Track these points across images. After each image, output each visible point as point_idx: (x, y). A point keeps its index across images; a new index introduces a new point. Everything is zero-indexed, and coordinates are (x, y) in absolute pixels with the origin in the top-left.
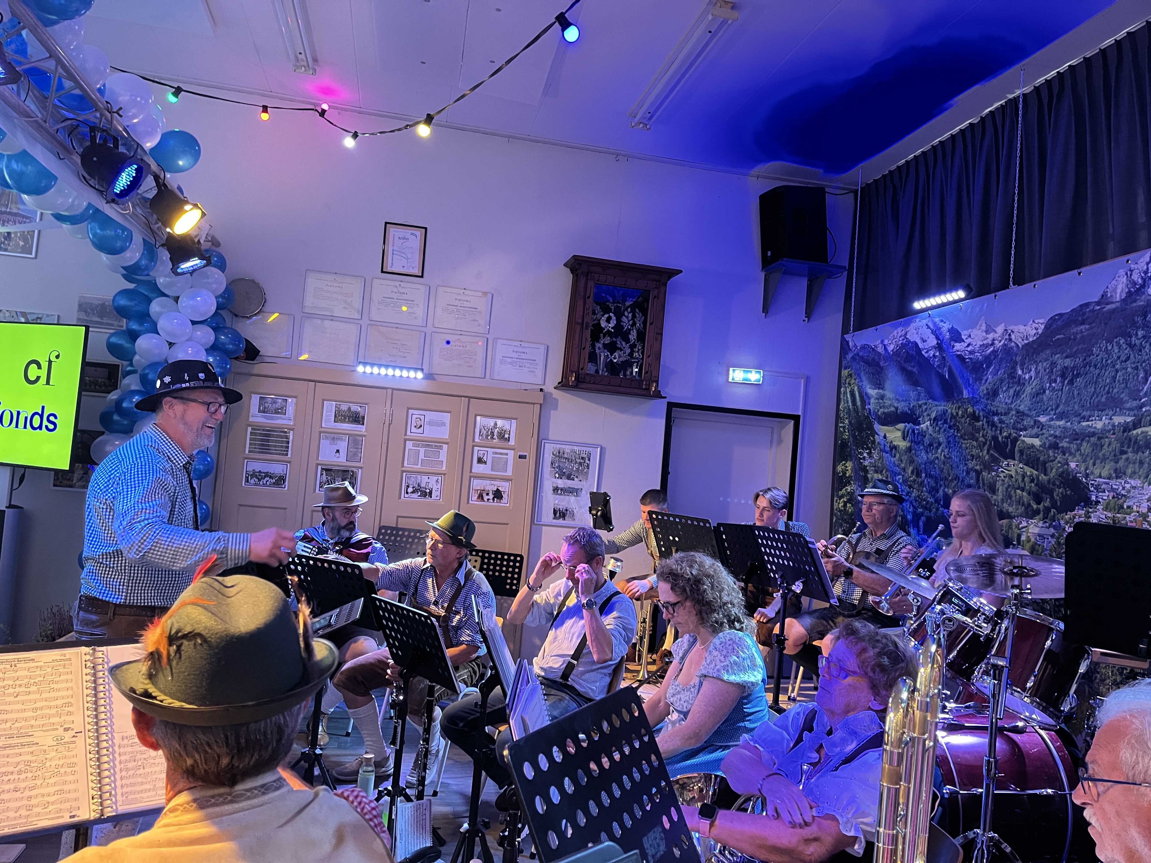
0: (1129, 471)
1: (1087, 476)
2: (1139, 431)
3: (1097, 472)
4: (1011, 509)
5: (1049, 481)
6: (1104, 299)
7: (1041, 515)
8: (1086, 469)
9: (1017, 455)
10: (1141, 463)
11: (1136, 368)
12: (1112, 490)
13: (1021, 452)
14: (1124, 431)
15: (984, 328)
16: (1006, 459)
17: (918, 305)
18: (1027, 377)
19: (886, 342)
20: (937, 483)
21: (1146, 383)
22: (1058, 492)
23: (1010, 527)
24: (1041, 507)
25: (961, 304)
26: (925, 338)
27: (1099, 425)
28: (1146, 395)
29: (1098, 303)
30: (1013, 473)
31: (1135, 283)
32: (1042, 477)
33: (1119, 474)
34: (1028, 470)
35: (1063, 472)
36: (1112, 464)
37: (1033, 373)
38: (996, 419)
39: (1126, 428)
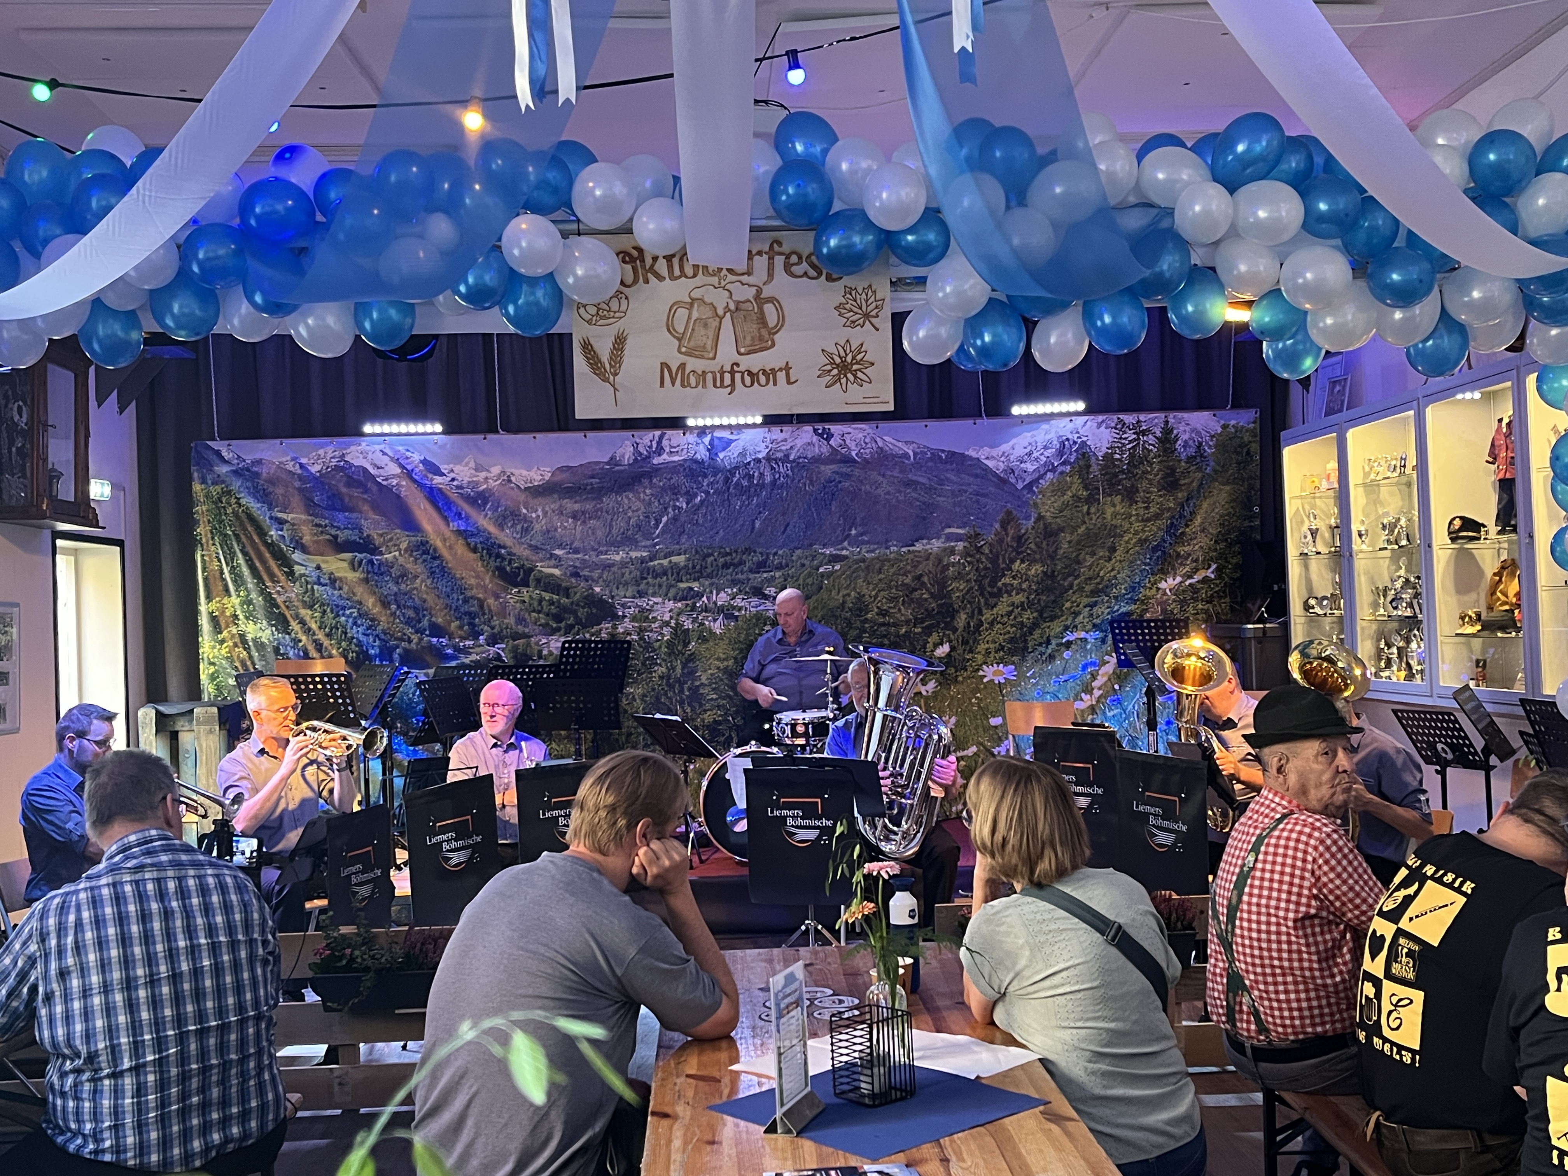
0: (650, 591)
1: (613, 597)
2: (656, 563)
3: (622, 593)
4: (527, 630)
5: (572, 603)
6: (613, 461)
7: (562, 632)
8: (611, 592)
9: (532, 583)
10: (660, 586)
11: (647, 517)
12: (637, 606)
14: (642, 563)
17: (368, 428)
18: (534, 515)
19: (304, 461)
21: (657, 528)
22: (582, 613)
26: (379, 464)
27: (617, 558)
28: (658, 537)
29: (607, 463)
30: (527, 599)
31: (641, 454)
32: (564, 600)
34: (547, 596)
36: (635, 588)
37: (540, 513)
38: (503, 551)
39: (643, 561)
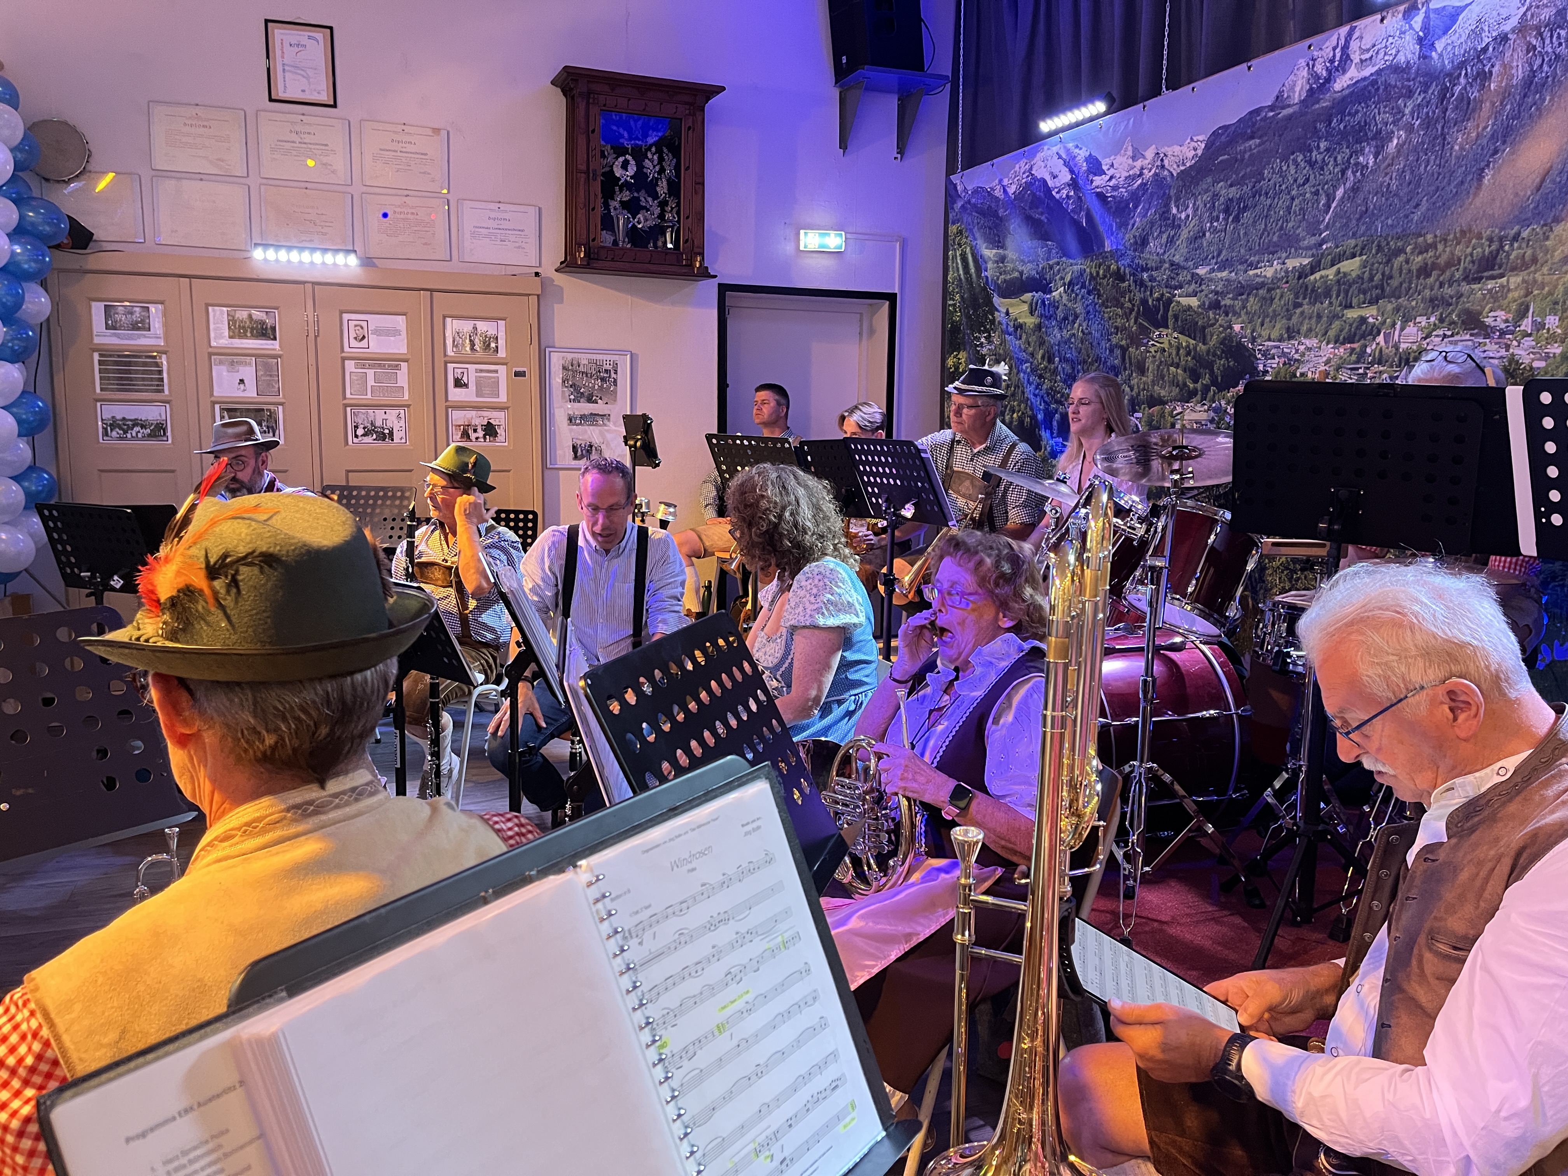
0: (1305, 328)
1: (1253, 340)
2: (1317, 275)
3: (1265, 334)
4: (1163, 393)
5: (1208, 351)
6: (1280, 102)
7: (1199, 397)
8: (1253, 331)
9: (1171, 323)
10: (1319, 317)
11: (1317, 193)
12: (1284, 354)
13: (1176, 317)
14: (1299, 278)
15: (1130, 153)
16: (1157, 328)
17: (1046, 126)
18: (1183, 216)
19: (1006, 182)
20: (1073, 368)
21: (1327, 212)
22: (1220, 364)
23: (1162, 415)
24: (1199, 386)
25: (1100, 121)
26: (1056, 172)
27: (1269, 272)
28: (1327, 227)
29: (1271, 108)
30: (1166, 346)
31: (1317, 77)
32: (1201, 347)
33: (1291, 333)
34: (1184, 340)
35: (1225, 338)
36: (1284, 321)
37: (1190, 211)
38: (1145, 275)
39: (1302, 274)
